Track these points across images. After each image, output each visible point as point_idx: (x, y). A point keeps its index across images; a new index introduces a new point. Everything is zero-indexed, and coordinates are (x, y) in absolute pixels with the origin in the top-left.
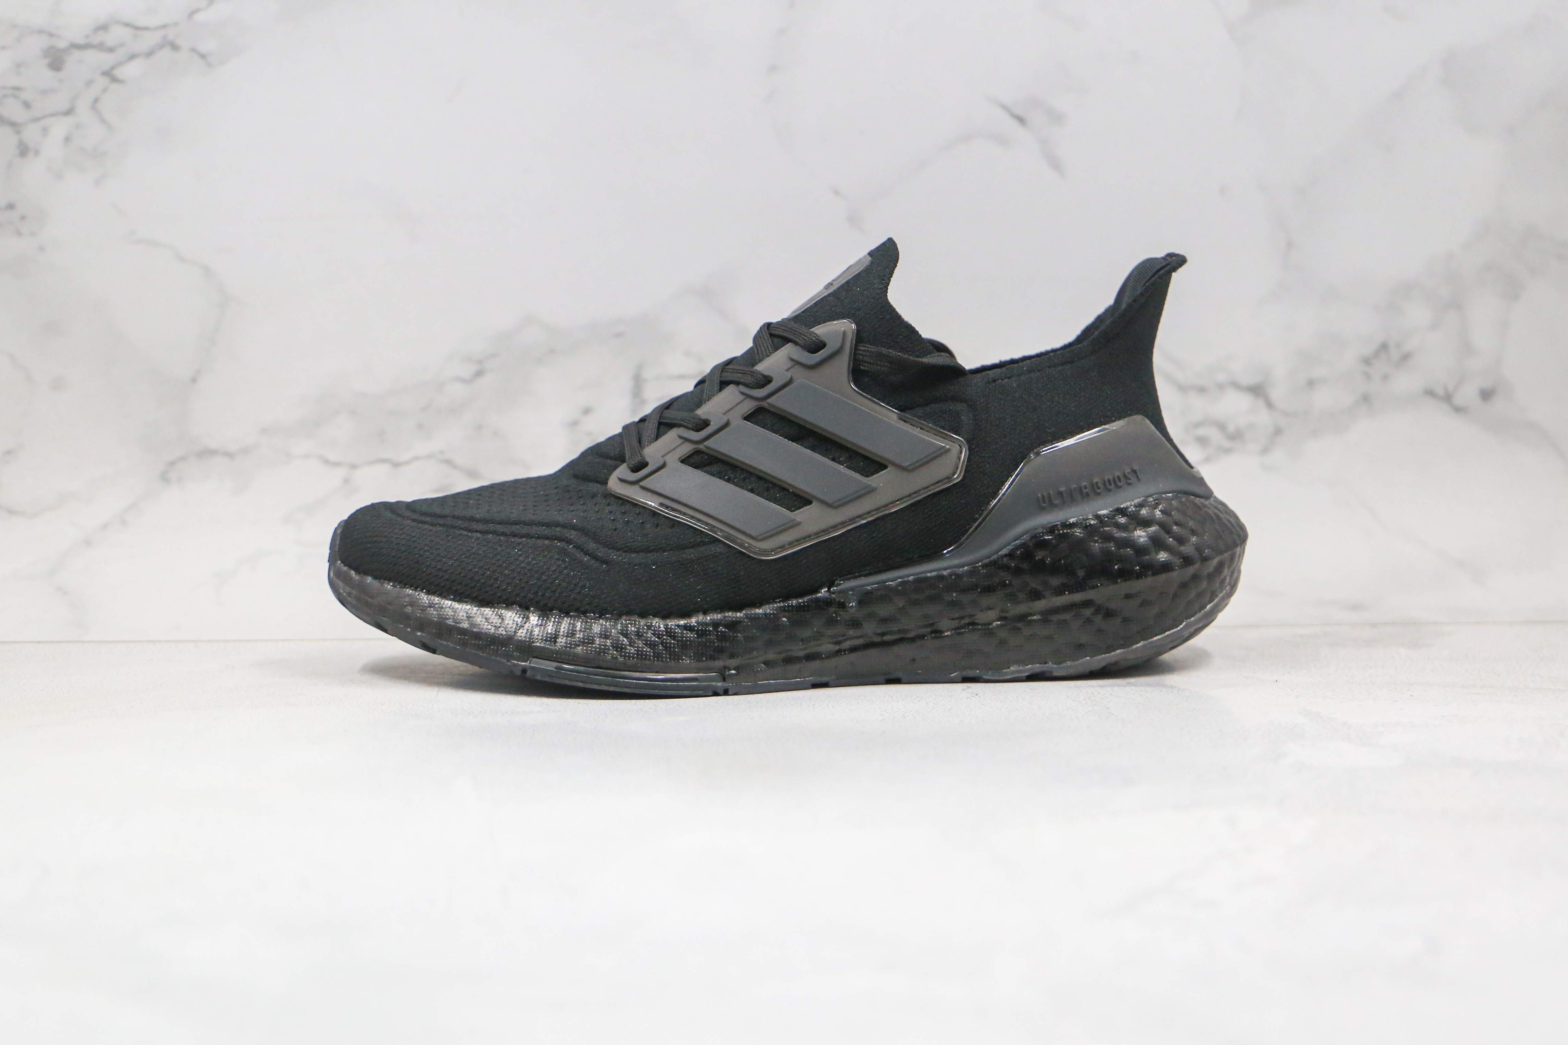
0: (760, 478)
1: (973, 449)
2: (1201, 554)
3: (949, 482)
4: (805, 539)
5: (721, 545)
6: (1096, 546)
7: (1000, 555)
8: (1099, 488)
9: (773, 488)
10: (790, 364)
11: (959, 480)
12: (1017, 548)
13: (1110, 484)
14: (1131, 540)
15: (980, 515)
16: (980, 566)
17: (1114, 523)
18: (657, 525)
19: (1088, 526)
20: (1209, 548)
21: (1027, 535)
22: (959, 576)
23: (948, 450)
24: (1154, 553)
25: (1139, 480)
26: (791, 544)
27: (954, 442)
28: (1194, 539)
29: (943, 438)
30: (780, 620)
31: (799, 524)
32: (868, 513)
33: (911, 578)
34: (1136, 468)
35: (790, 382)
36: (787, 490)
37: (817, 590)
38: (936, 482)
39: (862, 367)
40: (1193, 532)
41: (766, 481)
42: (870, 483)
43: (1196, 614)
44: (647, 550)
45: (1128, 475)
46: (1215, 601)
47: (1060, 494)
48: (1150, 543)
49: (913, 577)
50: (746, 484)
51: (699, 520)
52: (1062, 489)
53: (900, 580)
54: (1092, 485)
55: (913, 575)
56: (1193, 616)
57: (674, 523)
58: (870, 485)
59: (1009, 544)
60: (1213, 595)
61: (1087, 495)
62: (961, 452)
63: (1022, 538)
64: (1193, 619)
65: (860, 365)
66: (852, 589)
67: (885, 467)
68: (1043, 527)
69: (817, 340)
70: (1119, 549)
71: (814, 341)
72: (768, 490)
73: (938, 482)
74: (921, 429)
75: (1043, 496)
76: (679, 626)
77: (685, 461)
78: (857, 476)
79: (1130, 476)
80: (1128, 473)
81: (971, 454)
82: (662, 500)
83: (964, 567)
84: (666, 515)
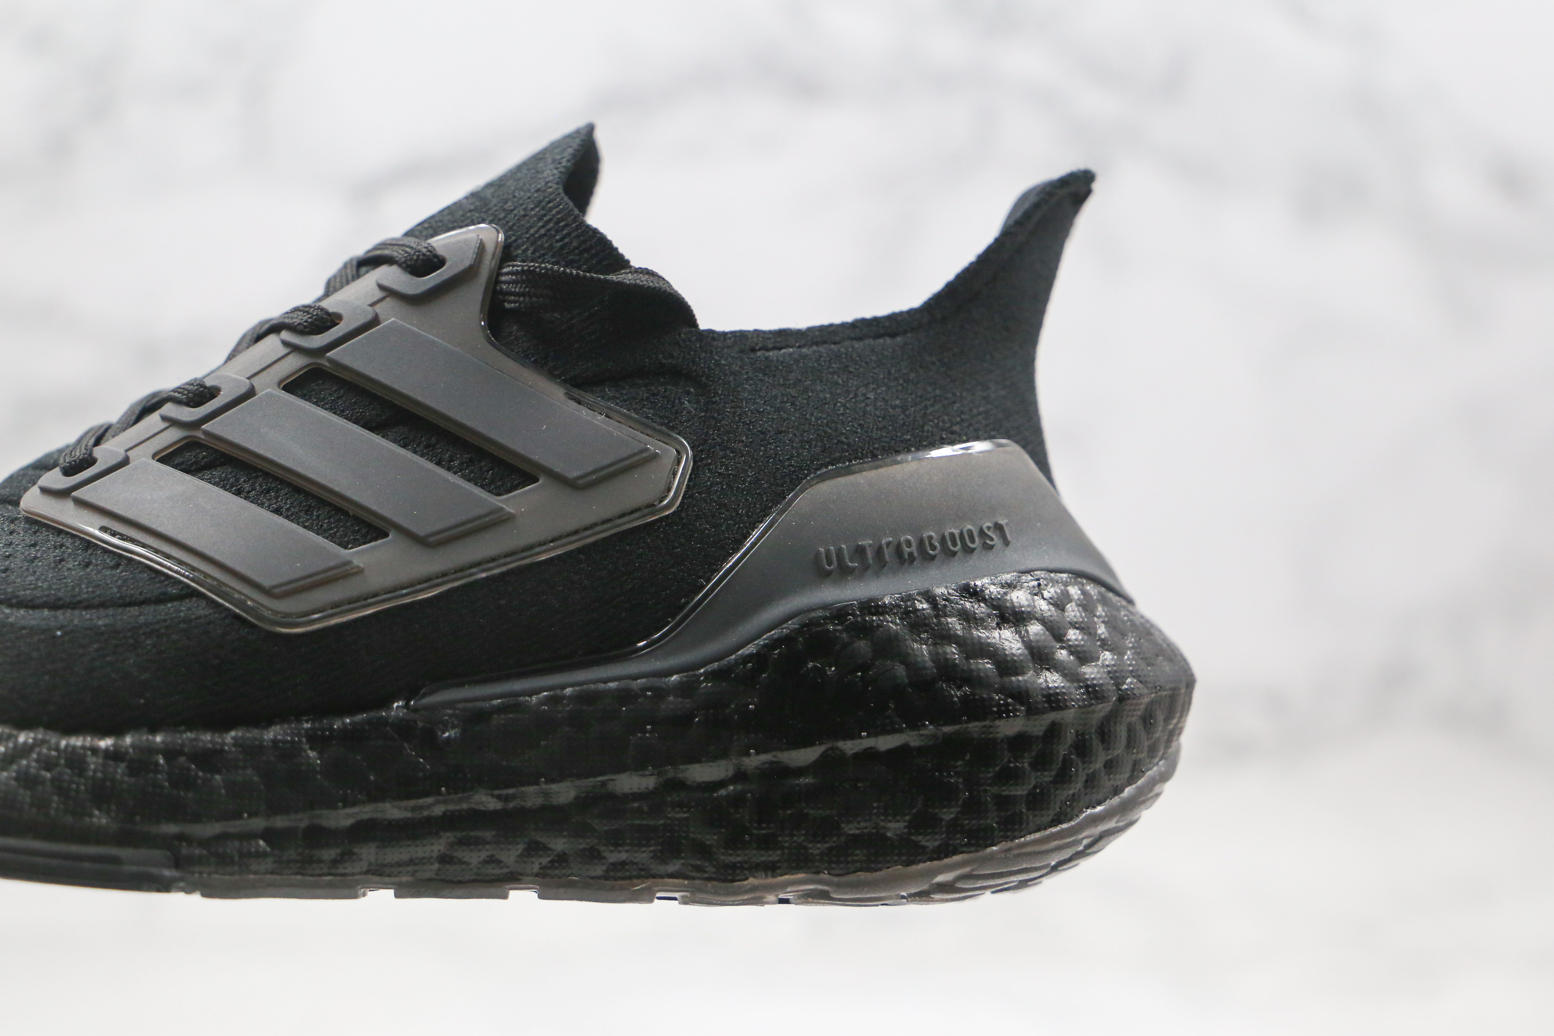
0: (298, 490)
1: (702, 460)
2: (1118, 685)
3: (653, 514)
4: (366, 599)
5: (203, 603)
6: (922, 650)
7: (742, 655)
8: (933, 548)
9: (319, 509)
10: (379, 294)
11: (671, 511)
12: (776, 643)
13: (955, 545)
14: (989, 645)
15: (708, 581)
16: (701, 675)
17: (959, 611)
18: (87, 565)
19: (910, 611)
20: (1134, 677)
21: (795, 620)
22: (660, 693)
23: (655, 456)
24: (1031, 673)
25: (1006, 543)
26: (337, 606)
27: (665, 443)
28: (1107, 657)
29: (647, 435)
30: (304, 754)
31: (360, 571)
32: (493, 559)
33: (568, 691)
34: (1003, 521)
35: (375, 321)
36: (345, 513)
37: (386, 703)
38: (629, 511)
39: (507, 305)
40: (1104, 644)
41: (308, 494)
42: (500, 505)
43: (1105, 800)
44: (55, 605)
45: (986, 531)
46: (1140, 783)
47: (860, 551)
48: (1026, 652)
49: (571, 689)
50: (268, 500)
51: (168, 557)
52: (866, 542)
53: (545, 693)
54: (921, 542)
55: (572, 685)
56: (1099, 803)
57: (120, 560)
58: (502, 509)
59: (759, 636)
60: (1136, 772)
61: (912, 558)
62: (679, 463)
63: (785, 626)
64: (1099, 808)
65: (504, 301)
66: (451, 704)
67: (535, 480)
68: (825, 607)
69: (428, 253)
70: (968, 658)
71: (424, 255)
72: (308, 510)
73: (632, 512)
74: (607, 416)
75: (828, 553)
76: (95, 751)
77: (166, 458)
78: (477, 491)
79: (989, 533)
80: (989, 528)
81: (699, 466)
82: (106, 522)
83: (672, 675)
84: (108, 547)
